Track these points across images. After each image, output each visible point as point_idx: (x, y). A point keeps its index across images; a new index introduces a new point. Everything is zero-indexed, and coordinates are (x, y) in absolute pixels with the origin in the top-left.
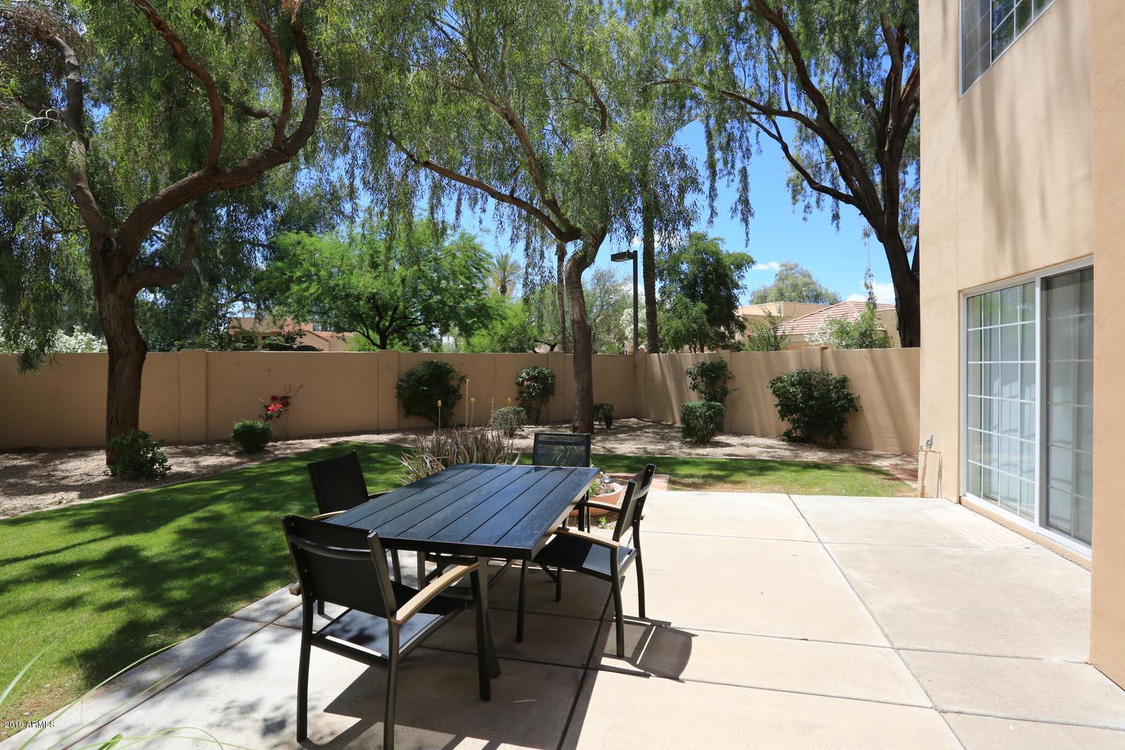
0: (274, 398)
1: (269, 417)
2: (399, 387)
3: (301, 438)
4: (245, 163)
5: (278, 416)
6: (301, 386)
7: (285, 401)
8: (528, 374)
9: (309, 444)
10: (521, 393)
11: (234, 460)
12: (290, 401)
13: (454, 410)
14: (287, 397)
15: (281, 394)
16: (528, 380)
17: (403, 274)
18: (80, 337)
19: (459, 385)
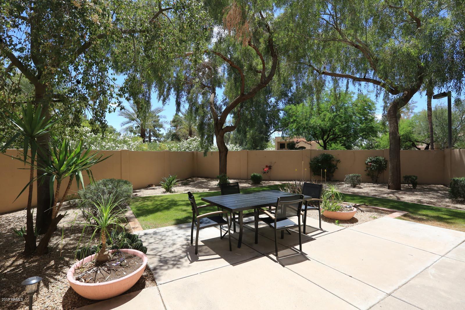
0: (267, 166)
1: (265, 173)
2: (310, 164)
3: (274, 181)
4: (251, 91)
5: (267, 173)
6: (275, 162)
7: (270, 167)
8: (371, 159)
9: (275, 183)
10: (367, 168)
11: (250, 185)
12: (272, 167)
13: (334, 174)
14: (271, 166)
15: (269, 165)
16: (371, 162)
17: (330, 116)
18: (231, 146)
19: (336, 164)
